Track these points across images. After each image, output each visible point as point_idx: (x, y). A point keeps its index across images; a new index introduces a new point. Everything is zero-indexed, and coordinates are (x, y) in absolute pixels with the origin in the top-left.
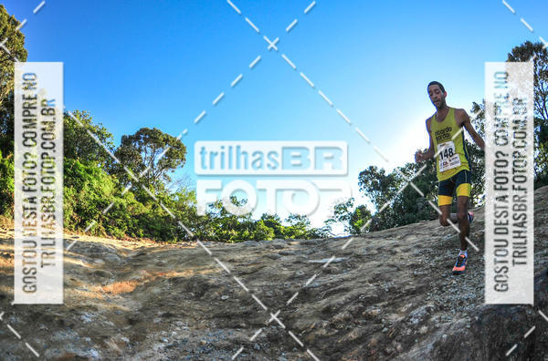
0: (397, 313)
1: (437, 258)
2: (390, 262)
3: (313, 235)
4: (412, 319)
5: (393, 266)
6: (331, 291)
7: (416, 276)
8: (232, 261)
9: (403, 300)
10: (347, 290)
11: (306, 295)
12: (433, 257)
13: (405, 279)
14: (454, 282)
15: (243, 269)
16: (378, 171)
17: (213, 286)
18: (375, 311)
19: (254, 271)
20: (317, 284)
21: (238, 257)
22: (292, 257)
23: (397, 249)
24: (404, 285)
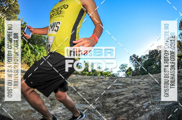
0: (139, 104)
1: (153, 87)
2: (138, 87)
3: (113, 76)
4: (143, 106)
5: (139, 88)
6: (118, 94)
7: (146, 92)
8: (86, 82)
9: (141, 100)
10: (123, 95)
11: (110, 95)
12: (152, 86)
13: (142, 93)
14: (158, 95)
15: (90, 85)
16: (136, 56)
17: (80, 90)
18: (132, 102)
19: (93, 86)
20: (114, 92)
21: (88, 81)
22: (106, 82)
23: (141, 83)
24: (142, 95)
